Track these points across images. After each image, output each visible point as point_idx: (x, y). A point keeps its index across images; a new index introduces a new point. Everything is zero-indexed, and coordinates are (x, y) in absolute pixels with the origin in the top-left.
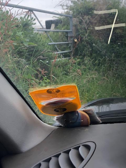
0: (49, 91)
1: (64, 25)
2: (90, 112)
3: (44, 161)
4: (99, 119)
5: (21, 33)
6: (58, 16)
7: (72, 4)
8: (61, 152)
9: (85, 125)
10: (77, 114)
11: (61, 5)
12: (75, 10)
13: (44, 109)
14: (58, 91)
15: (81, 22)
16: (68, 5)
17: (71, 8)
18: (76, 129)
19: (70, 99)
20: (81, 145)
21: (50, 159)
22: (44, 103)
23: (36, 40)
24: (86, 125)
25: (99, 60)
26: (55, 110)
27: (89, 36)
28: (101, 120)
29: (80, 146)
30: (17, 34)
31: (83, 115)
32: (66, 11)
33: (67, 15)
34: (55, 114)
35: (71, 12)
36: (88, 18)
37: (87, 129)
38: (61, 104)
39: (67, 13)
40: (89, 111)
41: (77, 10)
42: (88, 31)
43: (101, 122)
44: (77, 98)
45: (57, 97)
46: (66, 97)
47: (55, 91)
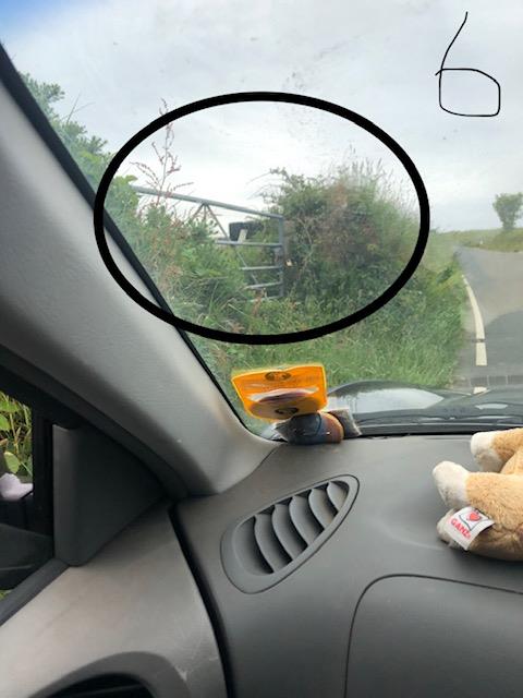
0: (269, 377)
1: (267, 233)
2: (343, 415)
3: (261, 513)
4: (356, 428)
5: (190, 251)
6: (256, 216)
7: (283, 194)
8: (293, 495)
9: (333, 441)
10: (318, 420)
11: (261, 194)
12: (288, 205)
13: (256, 408)
14: (287, 376)
15: (299, 229)
16: (276, 195)
17: (282, 202)
18: (316, 449)
19: (308, 392)
20: (329, 482)
21: (273, 508)
22: (256, 398)
23: (219, 264)
24: (336, 442)
25: (334, 302)
26: (277, 411)
27: (314, 255)
28: (361, 430)
29: (327, 485)
30: (183, 254)
31: (328, 420)
32: (271, 205)
33: (273, 215)
34: (275, 418)
35: (281, 209)
36: (315, 221)
37: (337, 449)
38: (290, 401)
39: (274, 210)
40: (341, 412)
41: (293, 205)
42: (313, 246)
43: (360, 434)
44: (322, 389)
45: (283, 387)
46: (301, 387)
47: (280, 375)
